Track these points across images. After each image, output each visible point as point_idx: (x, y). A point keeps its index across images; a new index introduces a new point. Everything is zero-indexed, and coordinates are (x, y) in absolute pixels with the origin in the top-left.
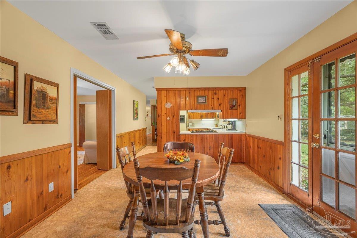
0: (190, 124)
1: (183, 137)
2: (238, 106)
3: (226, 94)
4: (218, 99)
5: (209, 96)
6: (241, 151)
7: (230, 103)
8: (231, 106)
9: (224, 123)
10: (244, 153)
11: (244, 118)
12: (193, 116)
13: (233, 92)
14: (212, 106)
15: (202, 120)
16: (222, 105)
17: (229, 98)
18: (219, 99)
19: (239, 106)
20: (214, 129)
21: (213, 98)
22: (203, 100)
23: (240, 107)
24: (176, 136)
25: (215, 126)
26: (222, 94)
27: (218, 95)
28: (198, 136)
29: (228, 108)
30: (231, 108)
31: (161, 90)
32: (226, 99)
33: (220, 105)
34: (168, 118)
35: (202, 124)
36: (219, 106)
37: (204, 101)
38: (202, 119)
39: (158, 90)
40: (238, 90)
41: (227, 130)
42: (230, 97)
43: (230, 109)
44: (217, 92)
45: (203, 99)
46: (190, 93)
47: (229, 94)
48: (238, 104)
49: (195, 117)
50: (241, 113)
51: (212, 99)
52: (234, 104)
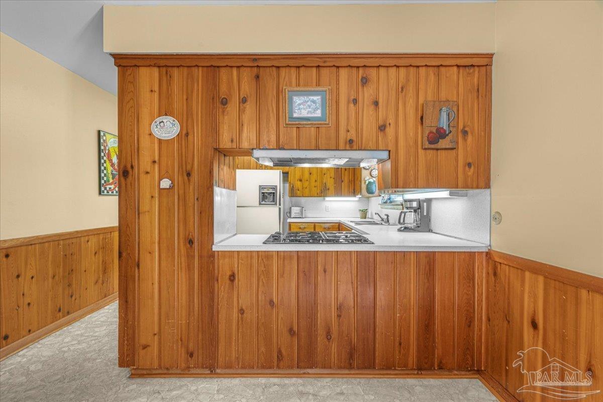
0: (295, 210)
1: (227, 260)
2: (460, 135)
3: (408, 80)
4: (376, 104)
5: (338, 89)
6: (470, 323)
7: (427, 122)
8: (431, 132)
9: (386, 206)
10: (480, 330)
11: (482, 184)
12: (300, 188)
13: (438, 75)
14: (352, 135)
15: (327, 199)
16: (390, 131)
17: (421, 101)
18: (380, 104)
19: (465, 133)
20: (357, 223)
21: (355, 101)
22: (313, 106)
23: (465, 140)
24: (200, 257)
25: (359, 215)
26: (393, 82)
27: (378, 89)
28: (291, 258)
29: (416, 142)
30: (430, 143)
31: (134, 62)
32: (411, 102)
33: (382, 128)
34: (166, 183)
35: (327, 210)
36: (381, 135)
37: (315, 109)
38: (325, 196)
39: (124, 62)
40: (458, 66)
41: (399, 230)
42: (427, 93)
43: (427, 145)
44: (373, 72)
45: (314, 102)
46: (257, 77)
47: (422, 86)
48: (461, 127)
49: (307, 191)
50: (469, 165)
51: (349, 102)
52: (444, 124)
